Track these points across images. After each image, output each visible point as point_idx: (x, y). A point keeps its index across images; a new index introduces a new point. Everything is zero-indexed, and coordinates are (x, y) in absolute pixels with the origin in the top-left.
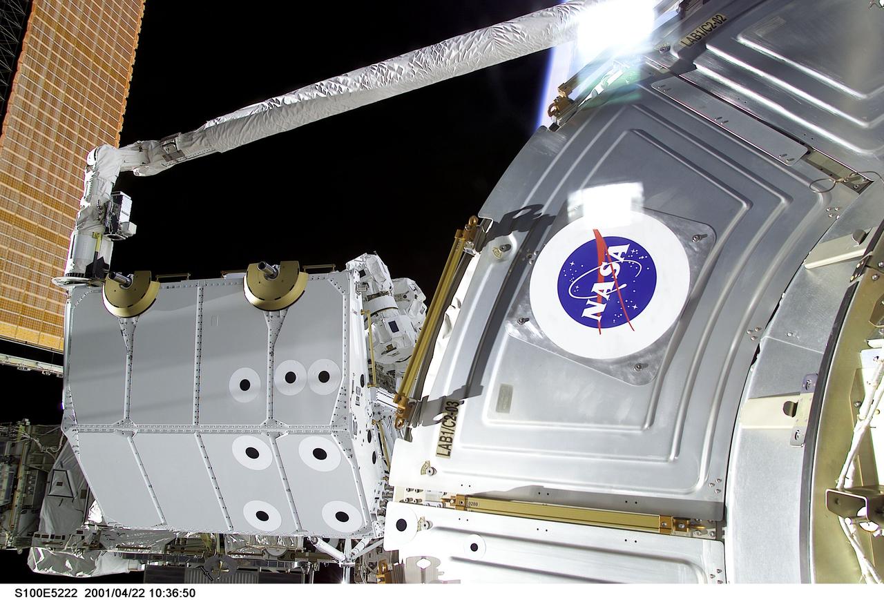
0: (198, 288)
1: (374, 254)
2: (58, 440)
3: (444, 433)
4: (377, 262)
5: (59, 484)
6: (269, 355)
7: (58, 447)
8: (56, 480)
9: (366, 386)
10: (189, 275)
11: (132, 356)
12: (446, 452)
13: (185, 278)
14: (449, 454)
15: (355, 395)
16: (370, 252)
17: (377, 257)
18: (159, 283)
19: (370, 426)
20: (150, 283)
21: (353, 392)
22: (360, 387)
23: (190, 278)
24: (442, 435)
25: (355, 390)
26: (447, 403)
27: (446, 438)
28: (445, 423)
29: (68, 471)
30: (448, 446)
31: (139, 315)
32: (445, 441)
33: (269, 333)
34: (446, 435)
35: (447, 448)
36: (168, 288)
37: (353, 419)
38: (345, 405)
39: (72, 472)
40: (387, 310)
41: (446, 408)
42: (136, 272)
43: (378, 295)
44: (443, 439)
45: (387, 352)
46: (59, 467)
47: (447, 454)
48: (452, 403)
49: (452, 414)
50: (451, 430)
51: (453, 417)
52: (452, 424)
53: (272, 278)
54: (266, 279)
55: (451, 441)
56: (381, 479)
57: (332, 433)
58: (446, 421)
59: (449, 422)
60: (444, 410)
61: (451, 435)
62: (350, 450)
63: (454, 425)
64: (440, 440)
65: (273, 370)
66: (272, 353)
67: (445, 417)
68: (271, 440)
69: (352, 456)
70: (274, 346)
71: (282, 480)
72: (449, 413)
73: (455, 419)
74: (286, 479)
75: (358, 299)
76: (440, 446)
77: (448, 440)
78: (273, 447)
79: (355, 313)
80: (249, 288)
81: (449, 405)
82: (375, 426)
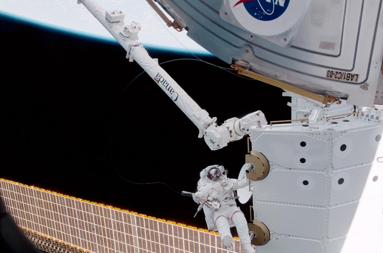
0: (257, 202)
3: (344, 78)
6: (291, 171)
9: (308, 124)
10: (250, 206)
11: (289, 235)
12: (355, 77)
13: (252, 208)
14: (357, 75)
15: (313, 129)
18: (254, 220)
19: (329, 123)
20: (254, 224)
21: (311, 130)
22: (309, 127)
23: (252, 205)
24: (346, 79)
25: (311, 129)
26: (328, 77)
27: (348, 77)
28: (339, 78)
30: (352, 76)
32: (349, 77)
33: (280, 170)
34: (346, 77)
35: (353, 76)
36: (256, 216)
37: (325, 130)
38: (318, 134)
41: (331, 77)
44: (348, 78)
47: (356, 76)
48: (328, 74)
49: (334, 74)
50: (343, 74)
51: (336, 73)
52: (340, 74)
53: (253, 168)
54: (254, 170)
55: (350, 74)
56: (358, 118)
57: (332, 141)
58: (338, 77)
59: (339, 75)
60: (332, 78)
61: (346, 74)
62: (342, 132)
63: (340, 73)
64: (348, 80)
65: (299, 169)
66: (290, 169)
67: (336, 78)
68: (335, 171)
69: (345, 132)
70: (287, 168)
71: (356, 167)
72: (334, 76)
73: (337, 72)
74: (356, 165)
75: (265, 127)
76: (352, 80)
77: (349, 76)
78: (338, 171)
79: (271, 128)
80: (258, 178)
81: (329, 76)
82: (329, 121)
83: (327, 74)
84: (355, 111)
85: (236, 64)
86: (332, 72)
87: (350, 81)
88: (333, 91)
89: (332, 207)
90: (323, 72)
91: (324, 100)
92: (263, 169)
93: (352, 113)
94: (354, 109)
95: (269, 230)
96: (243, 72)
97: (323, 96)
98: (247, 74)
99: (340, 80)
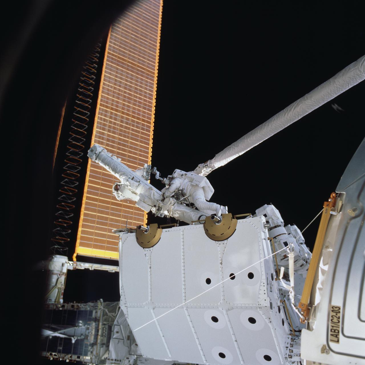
0: (181, 231)
1: (270, 204)
2: (116, 309)
3: (333, 327)
4: (273, 209)
5: (117, 332)
6: (220, 265)
7: (116, 313)
8: (116, 330)
9: (274, 280)
10: (176, 224)
11: (151, 267)
12: (336, 339)
14: (338, 341)
15: (269, 286)
16: (269, 204)
17: (272, 206)
18: (161, 229)
19: (279, 304)
20: (157, 229)
22: (271, 280)
24: (332, 328)
25: (269, 283)
27: (335, 330)
28: (333, 321)
29: (121, 326)
30: (337, 335)
31: (153, 246)
32: (335, 332)
33: (219, 252)
34: (335, 328)
35: (336, 337)
36: (166, 231)
38: (265, 292)
39: (123, 326)
40: (282, 235)
42: (150, 225)
43: (275, 227)
44: (333, 331)
45: (284, 258)
46: (117, 323)
48: (336, 308)
49: (337, 314)
50: (337, 325)
51: (337, 316)
52: (337, 321)
53: (218, 223)
54: (215, 224)
55: (339, 332)
56: (288, 335)
57: (258, 308)
58: (333, 319)
59: (335, 320)
60: (331, 312)
61: (338, 329)
62: (270, 319)
63: (339, 322)
64: (331, 331)
65: (222, 272)
66: (221, 263)
67: (332, 316)
68: (225, 312)
69: (271, 322)
70: (222, 259)
71: (232, 335)
72: (334, 314)
73: (339, 318)
74: (234, 334)
75: (266, 232)
76: (332, 335)
77: (337, 331)
78: (226, 316)
79: (265, 239)
80: (207, 229)
81: (333, 309)
82: (282, 303)
83: (336, 306)
84: (295, 331)
85: (337, 199)
86: (338, 312)
87: (330, 333)
88: (316, 313)
89: (186, 311)
90: (337, 302)
91: (305, 304)
92: (218, 234)
93: (293, 329)
94: (298, 330)
95: (154, 247)
96: (327, 208)
97: (309, 303)
98: (326, 213)
99: (330, 321)
